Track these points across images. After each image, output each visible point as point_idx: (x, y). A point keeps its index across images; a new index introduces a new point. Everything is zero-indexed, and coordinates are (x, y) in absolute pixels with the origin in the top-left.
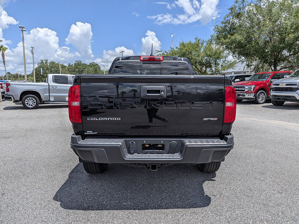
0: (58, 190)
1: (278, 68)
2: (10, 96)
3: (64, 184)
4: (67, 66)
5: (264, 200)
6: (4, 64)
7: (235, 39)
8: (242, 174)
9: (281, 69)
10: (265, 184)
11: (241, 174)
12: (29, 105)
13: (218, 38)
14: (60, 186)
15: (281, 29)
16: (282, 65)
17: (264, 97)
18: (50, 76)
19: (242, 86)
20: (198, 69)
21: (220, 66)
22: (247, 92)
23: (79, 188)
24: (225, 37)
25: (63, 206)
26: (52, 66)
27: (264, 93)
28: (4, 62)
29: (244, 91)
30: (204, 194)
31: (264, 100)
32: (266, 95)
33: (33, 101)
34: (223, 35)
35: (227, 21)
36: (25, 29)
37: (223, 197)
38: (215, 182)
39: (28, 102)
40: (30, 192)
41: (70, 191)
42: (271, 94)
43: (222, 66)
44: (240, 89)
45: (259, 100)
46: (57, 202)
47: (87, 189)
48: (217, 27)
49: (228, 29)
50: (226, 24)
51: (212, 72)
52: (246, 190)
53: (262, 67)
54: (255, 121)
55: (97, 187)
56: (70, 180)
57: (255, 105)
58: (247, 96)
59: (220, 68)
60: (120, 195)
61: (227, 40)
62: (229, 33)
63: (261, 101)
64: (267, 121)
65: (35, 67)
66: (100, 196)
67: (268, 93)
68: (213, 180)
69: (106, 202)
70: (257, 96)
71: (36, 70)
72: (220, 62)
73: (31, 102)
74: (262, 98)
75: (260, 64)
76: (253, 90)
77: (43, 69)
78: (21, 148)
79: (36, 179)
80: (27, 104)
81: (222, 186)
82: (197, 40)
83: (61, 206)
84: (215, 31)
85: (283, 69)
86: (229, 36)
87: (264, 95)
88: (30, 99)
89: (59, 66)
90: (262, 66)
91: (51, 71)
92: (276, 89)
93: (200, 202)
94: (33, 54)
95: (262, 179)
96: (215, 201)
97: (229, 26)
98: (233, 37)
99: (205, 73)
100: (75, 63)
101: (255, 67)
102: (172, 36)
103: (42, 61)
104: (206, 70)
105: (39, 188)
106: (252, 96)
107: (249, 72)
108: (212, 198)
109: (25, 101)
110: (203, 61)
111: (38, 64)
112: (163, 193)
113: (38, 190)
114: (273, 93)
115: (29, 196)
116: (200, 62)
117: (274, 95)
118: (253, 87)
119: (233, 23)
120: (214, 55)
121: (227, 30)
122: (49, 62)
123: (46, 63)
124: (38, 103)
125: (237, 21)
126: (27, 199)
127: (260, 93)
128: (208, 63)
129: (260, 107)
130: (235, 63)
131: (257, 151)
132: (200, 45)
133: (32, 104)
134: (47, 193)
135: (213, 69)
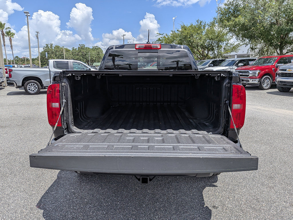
0: (43, 194)
1: (285, 51)
2: (13, 82)
3: (51, 186)
4: (71, 50)
5: (274, 216)
6: (12, 49)
7: (239, 21)
8: (248, 179)
9: (287, 53)
10: (274, 192)
11: (246, 178)
12: (31, 91)
13: (221, 21)
14: (47, 188)
15: (289, 11)
16: (289, 48)
17: (269, 82)
18: (51, 62)
19: (245, 71)
20: (200, 52)
21: (222, 49)
22: (251, 78)
23: (65, 193)
24: (228, 20)
25: (45, 216)
26: (57, 50)
27: (269, 78)
28: (11, 46)
29: (248, 76)
30: (204, 205)
31: (269, 86)
32: (271, 80)
33: (35, 86)
34: (226, 17)
35: (231, 3)
36: (29, 15)
37: (226, 210)
38: (216, 188)
39: (30, 87)
40: (14, 196)
41: (56, 196)
42: (277, 80)
43: (224, 49)
44: (244, 74)
45: (264, 85)
46: (39, 210)
47: (74, 194)
48: (220, 9)
49: (232, 11)
50: (230, 6)
51: (215, 55)
52: (252, 201)
53: (267, 51)
54: (260, 110)
55: (85, 192)
56: (58, 181)
57: (259, 91)
58: (251, 81)
59: (223, 51)
60: (109, 203)
61: (231, 23)
62: (232, 15)
63: (266, 87)
64: (273, 110)
65: (40, 51)
66: (87, 203)
67: (274, 79)
68: (214, 186)
69: (93, 212)
70: (262, 81)
71: (41, 53)
72: (223, 45)
73: (32, 87)
74: (267, 83)
75: (265, 47)
76: (258, 75)
77: (48, 53)
78: (15, 140)
79: (23, 179)
80: (29, 89)
81: (225, 195)
82: (199, 22)
83: (43, 215)
84: (218, 13)
85: (289, 52)
86: (233, 18)
87: (269, 81)
88: (31, 84)
89: (63, 50)
90: (267, 49)
91: (56, 55)
92: (282, 75)
93: (199, 216)
94: (38, 39)
95: (270, 185)
96: (216, 215)
97: (233, 8)
98: (237, 20)
99: (207, 56)
100: (79, 47)
101: (260, 50)
102: (174, 18)
103: (48, 45)
104: (208, 53)
105: (24, 191)
106: (256, 81)
107: (253, 56)
108: (213, 210)
109: (27, 87)
110: (205, 44)
111: (44, 48)
112: (156, 203)
113: (22, 194)
114: (279, 79)
115: (11, 201)
116: (202, 45)
117: (281, 81)
118: (258, 72)
119: (237, 5)
120: (216, 38)
121: (230, 12)
122: (54, 46)
123: (51, 47)
124: (40, 88)
125: (242, 2)
126: (8, 204)
127: (265, 78)
128: (210, 46)
129: (265, 94)
130: (238, 45)
131: (263, 147)
132: (202, 27)
133: (33, 89)
134: (31, 197)
135: (216, 52)
